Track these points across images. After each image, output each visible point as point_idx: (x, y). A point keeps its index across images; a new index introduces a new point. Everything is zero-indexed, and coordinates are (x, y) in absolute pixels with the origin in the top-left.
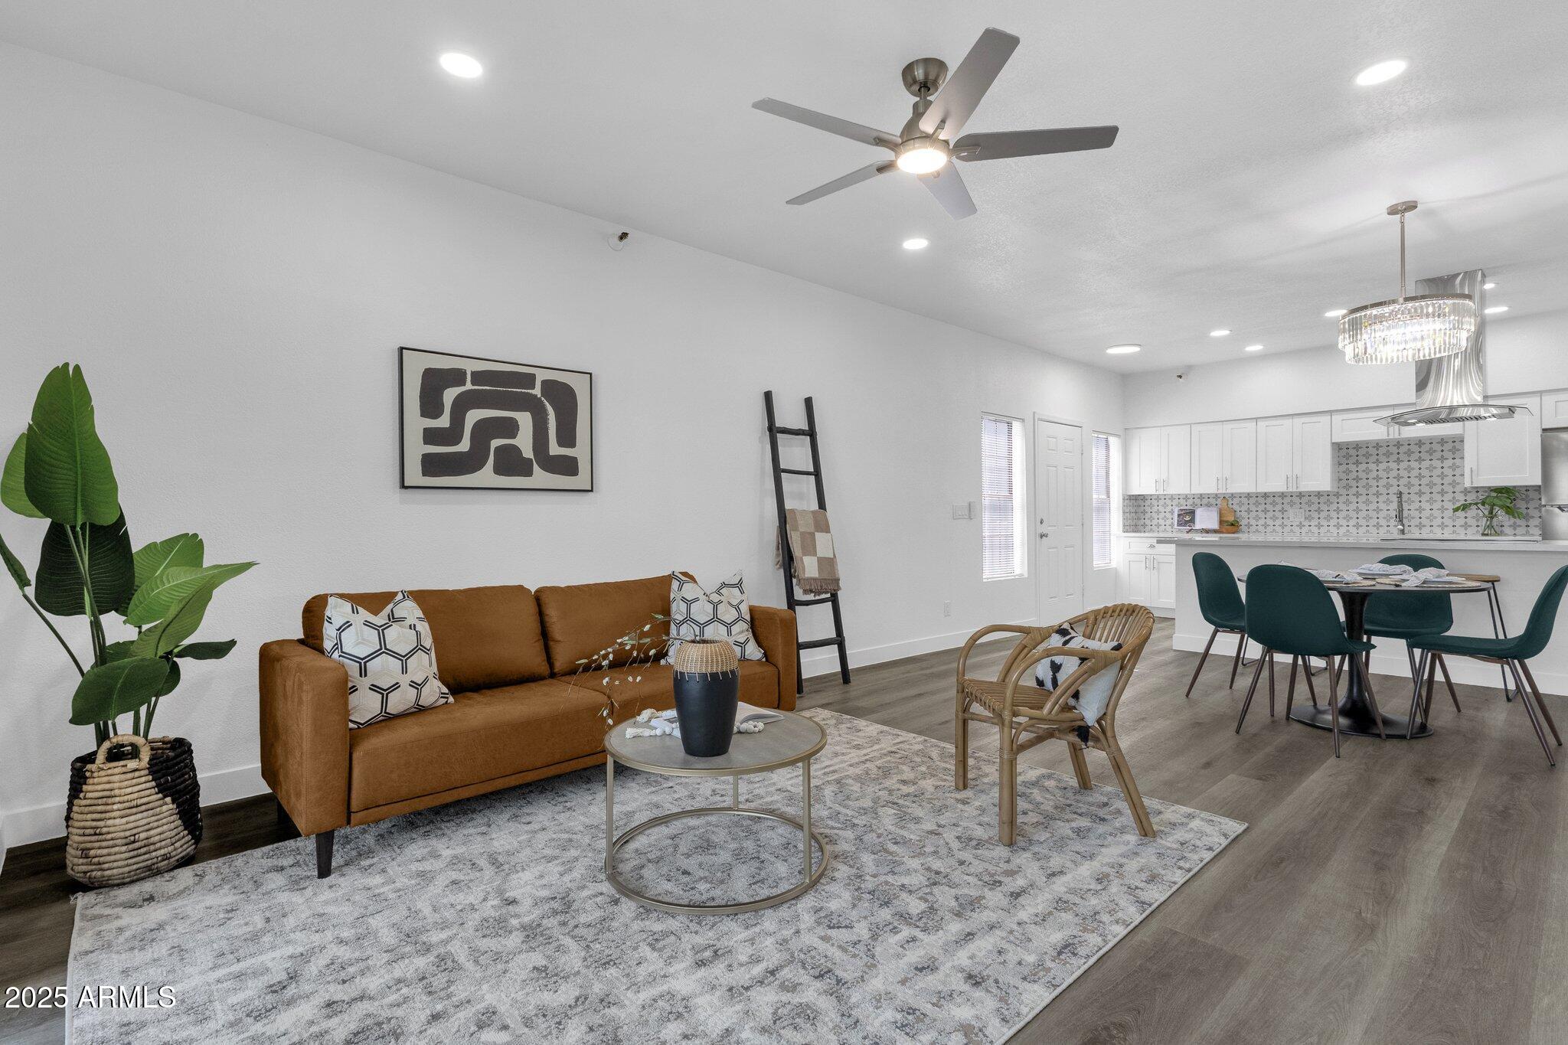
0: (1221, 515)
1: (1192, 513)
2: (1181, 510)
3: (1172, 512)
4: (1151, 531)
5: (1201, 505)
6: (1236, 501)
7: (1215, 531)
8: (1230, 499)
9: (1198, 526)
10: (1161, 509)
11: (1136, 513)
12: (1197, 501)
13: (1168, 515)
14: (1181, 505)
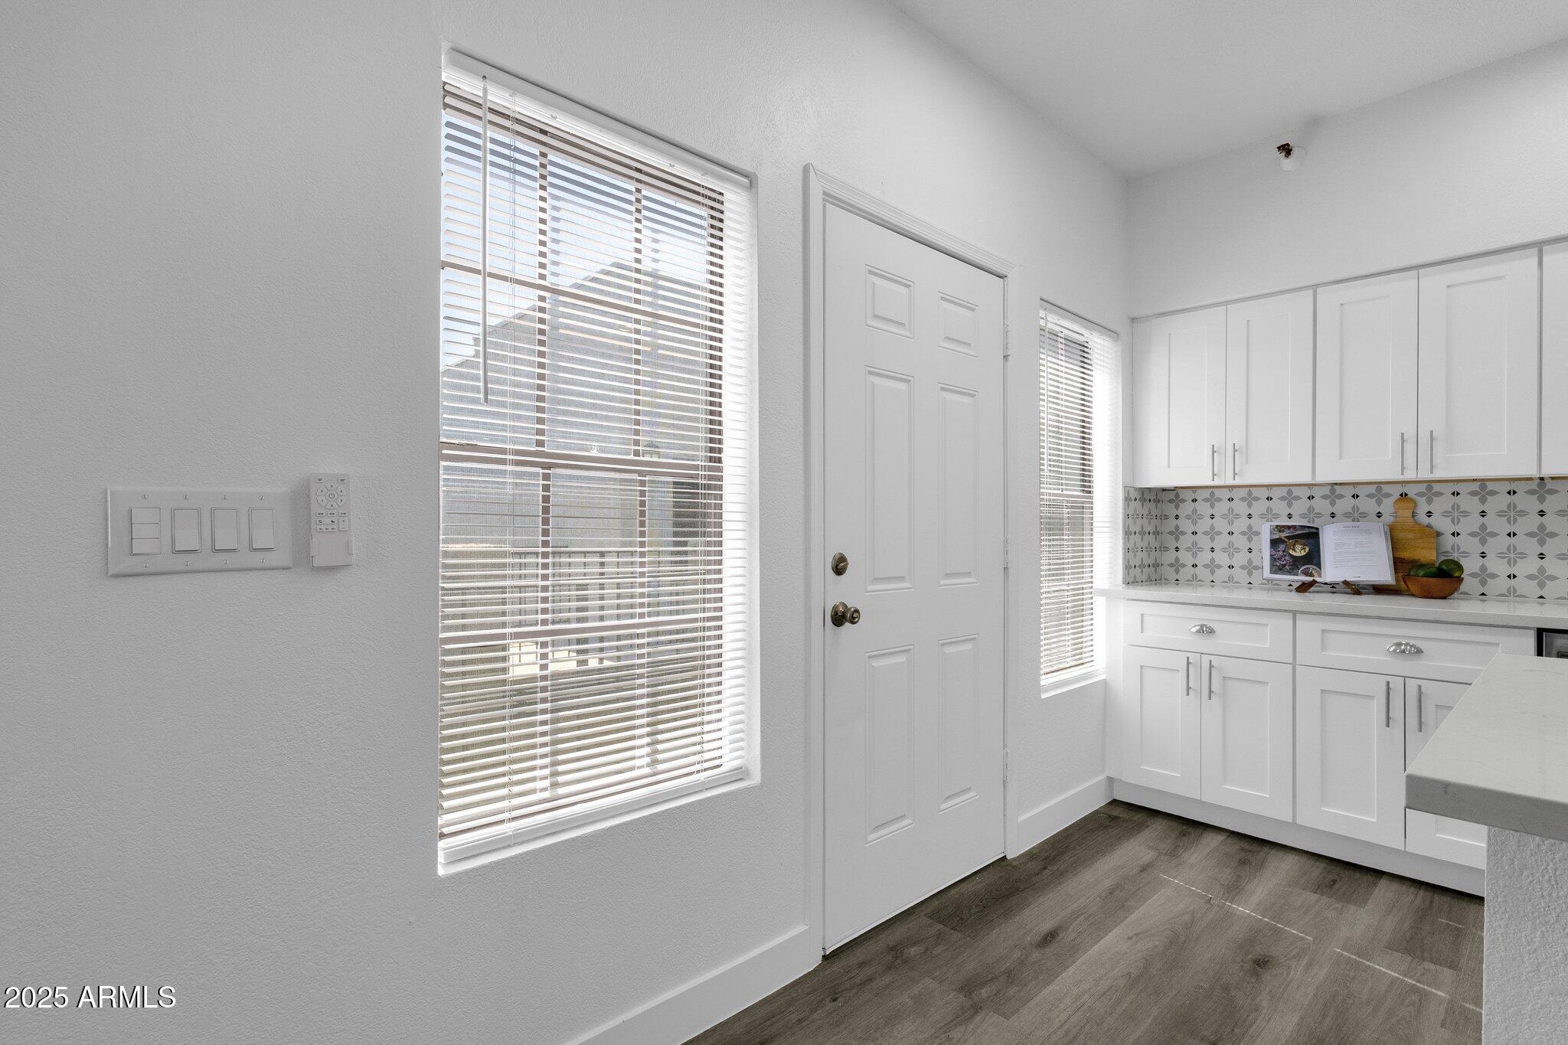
0: (1395, 544)
1: (1311, 536)
2: (1281, 528)
3: (1251, 534)
4: (1194, 581)
5: (1333, 515)
6: (1440, 505)
7: (1379, 590)
8: (1422, 502)
9: (1332, 570)
10: (1220, 524)
11: (1157, 533)
12: (1322, 506)
13: (1240, 541)
14: (1277, 516)
